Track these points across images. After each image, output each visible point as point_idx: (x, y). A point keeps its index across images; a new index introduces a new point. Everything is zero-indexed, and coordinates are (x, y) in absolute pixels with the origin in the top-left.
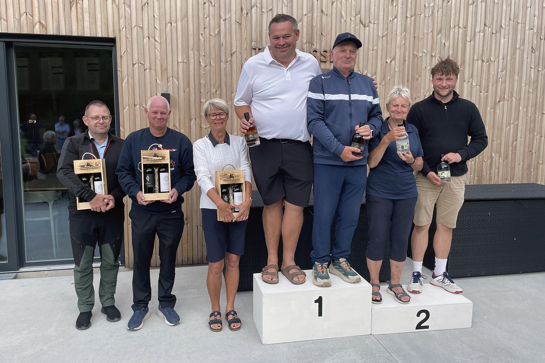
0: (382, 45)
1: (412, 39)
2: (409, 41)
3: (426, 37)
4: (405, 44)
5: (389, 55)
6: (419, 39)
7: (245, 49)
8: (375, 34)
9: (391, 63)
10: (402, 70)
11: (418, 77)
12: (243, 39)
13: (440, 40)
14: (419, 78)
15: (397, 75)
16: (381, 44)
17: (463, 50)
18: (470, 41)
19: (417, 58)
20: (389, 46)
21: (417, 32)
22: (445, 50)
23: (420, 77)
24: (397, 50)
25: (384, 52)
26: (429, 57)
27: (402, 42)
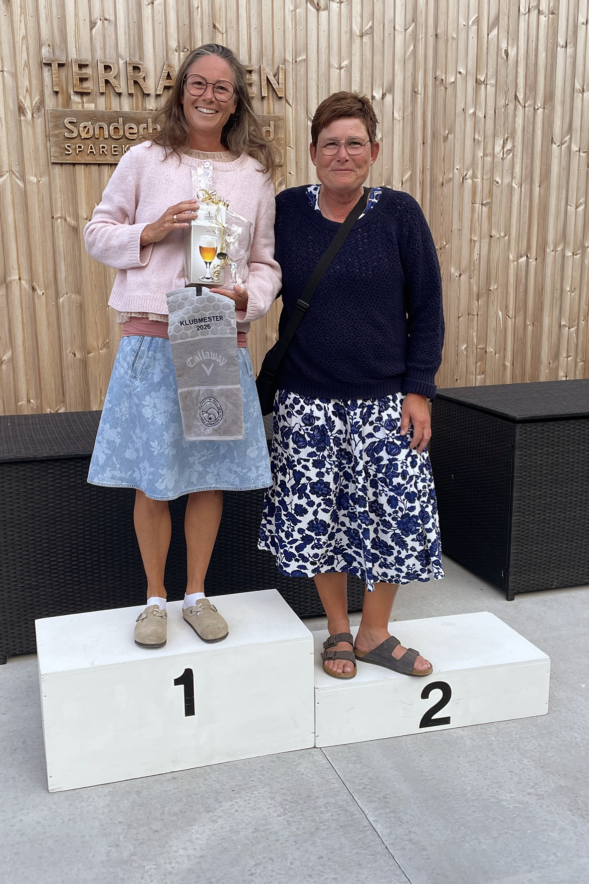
0: (362, 55)
1: (431, 40)
2: (423, 46)
3: (463, 36)
4: (415, 52)
5: (378, 80)
6: (447, 40)
7: (25, 65)
8: (342, 29)
9: (383, 98)
10: (410, 117)
11: (447, 132)
12: (19, 39)
13: (496, 44)
14: (449, 136)
15: (398, 127)
16: (358, 54)
17: (549, 67)
18: (564, 46)
19: (443, 88)
20: (378, 58)
21: (441, 23)
22: (507, 66)
23: (451, 134)
24: (396, 68)
25: (366, 73)
26: (471, 83)
27: (409, 48)
